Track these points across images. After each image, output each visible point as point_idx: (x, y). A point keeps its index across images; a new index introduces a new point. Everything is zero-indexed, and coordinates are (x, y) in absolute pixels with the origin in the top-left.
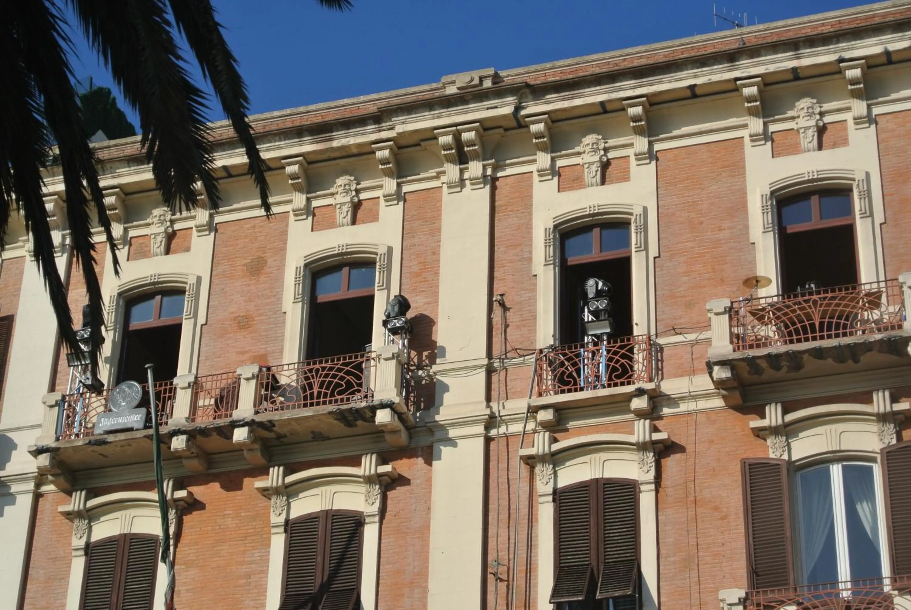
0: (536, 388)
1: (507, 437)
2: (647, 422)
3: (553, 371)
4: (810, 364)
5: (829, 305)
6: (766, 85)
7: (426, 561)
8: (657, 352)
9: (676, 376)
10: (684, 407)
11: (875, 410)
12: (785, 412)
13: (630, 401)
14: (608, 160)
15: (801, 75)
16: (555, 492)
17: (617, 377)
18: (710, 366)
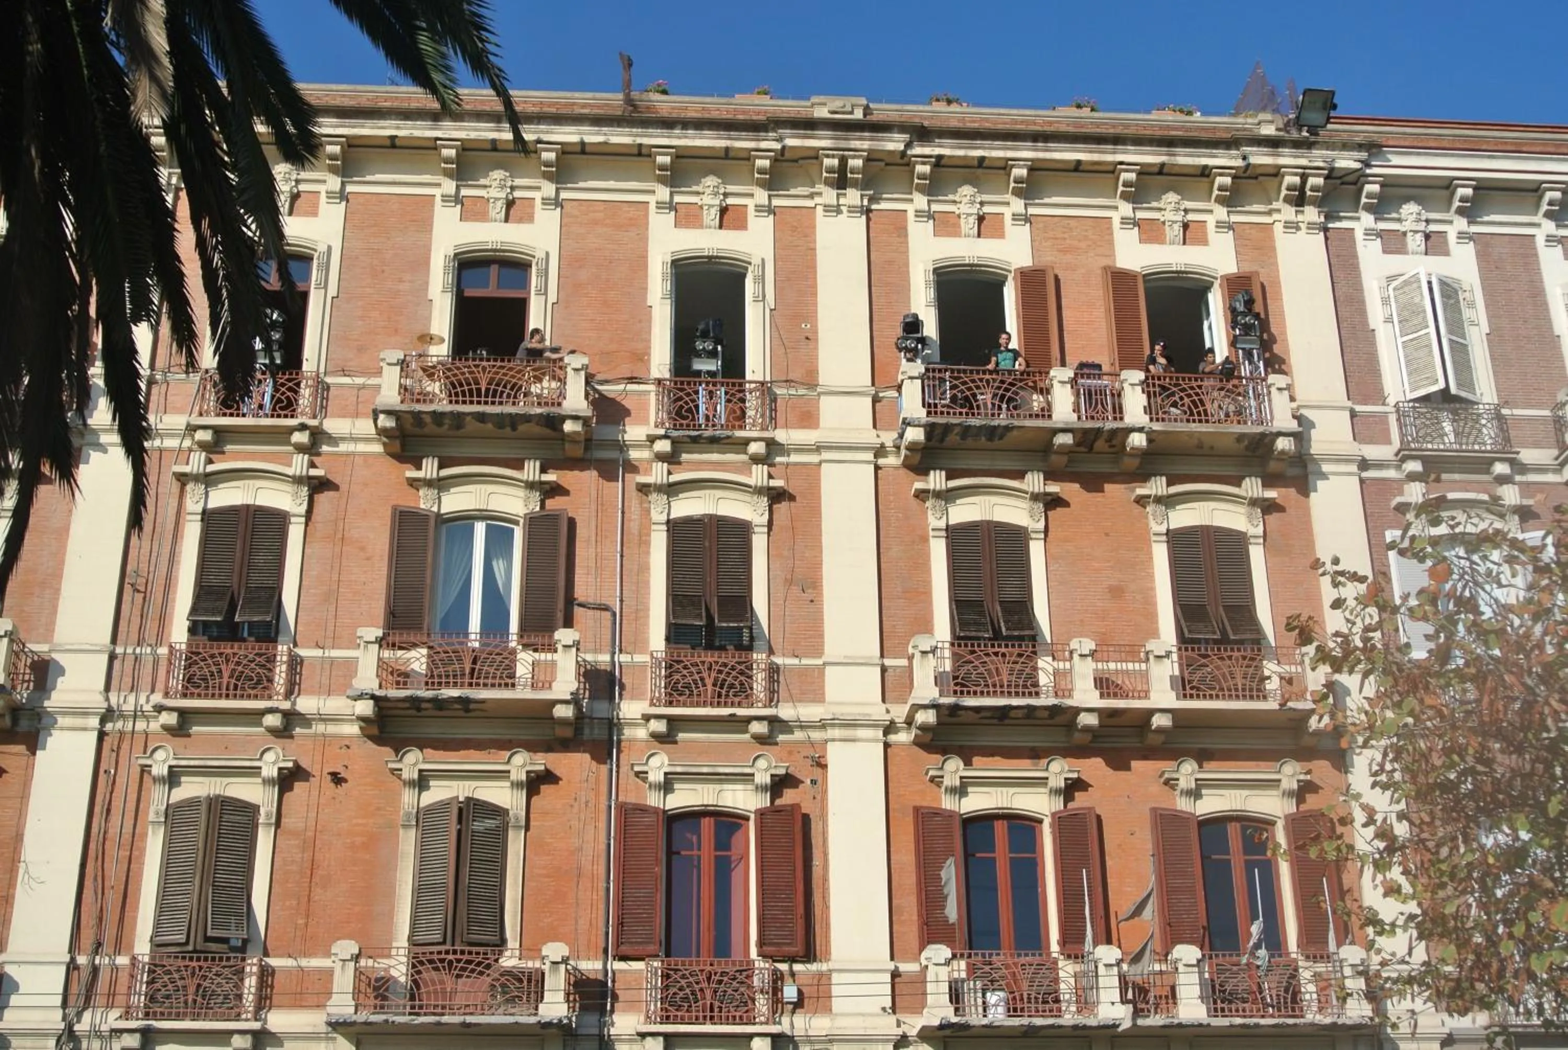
0: (197, 408)
1: (161, 450)
2: (306, 457)
3: (216, 393)
4: (472, 426)
5: (497, 373)
6: (464, 149)
7: (62, 563)
8: (323, 390)
9: (339, 417)
10: (343, 447)
11: (525, 478)
12: (441, 467)
13: (291, 434)
14: (299, 192)
15: (499, 147)
16: (204, 512)
17: (281, 409)
18: (375, 414)
